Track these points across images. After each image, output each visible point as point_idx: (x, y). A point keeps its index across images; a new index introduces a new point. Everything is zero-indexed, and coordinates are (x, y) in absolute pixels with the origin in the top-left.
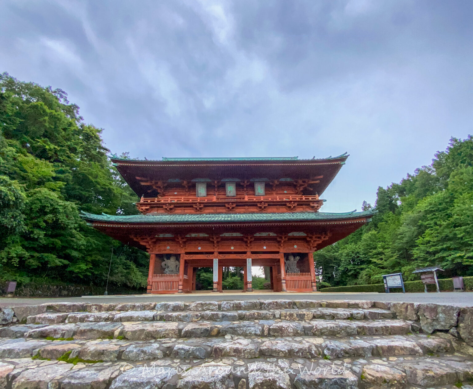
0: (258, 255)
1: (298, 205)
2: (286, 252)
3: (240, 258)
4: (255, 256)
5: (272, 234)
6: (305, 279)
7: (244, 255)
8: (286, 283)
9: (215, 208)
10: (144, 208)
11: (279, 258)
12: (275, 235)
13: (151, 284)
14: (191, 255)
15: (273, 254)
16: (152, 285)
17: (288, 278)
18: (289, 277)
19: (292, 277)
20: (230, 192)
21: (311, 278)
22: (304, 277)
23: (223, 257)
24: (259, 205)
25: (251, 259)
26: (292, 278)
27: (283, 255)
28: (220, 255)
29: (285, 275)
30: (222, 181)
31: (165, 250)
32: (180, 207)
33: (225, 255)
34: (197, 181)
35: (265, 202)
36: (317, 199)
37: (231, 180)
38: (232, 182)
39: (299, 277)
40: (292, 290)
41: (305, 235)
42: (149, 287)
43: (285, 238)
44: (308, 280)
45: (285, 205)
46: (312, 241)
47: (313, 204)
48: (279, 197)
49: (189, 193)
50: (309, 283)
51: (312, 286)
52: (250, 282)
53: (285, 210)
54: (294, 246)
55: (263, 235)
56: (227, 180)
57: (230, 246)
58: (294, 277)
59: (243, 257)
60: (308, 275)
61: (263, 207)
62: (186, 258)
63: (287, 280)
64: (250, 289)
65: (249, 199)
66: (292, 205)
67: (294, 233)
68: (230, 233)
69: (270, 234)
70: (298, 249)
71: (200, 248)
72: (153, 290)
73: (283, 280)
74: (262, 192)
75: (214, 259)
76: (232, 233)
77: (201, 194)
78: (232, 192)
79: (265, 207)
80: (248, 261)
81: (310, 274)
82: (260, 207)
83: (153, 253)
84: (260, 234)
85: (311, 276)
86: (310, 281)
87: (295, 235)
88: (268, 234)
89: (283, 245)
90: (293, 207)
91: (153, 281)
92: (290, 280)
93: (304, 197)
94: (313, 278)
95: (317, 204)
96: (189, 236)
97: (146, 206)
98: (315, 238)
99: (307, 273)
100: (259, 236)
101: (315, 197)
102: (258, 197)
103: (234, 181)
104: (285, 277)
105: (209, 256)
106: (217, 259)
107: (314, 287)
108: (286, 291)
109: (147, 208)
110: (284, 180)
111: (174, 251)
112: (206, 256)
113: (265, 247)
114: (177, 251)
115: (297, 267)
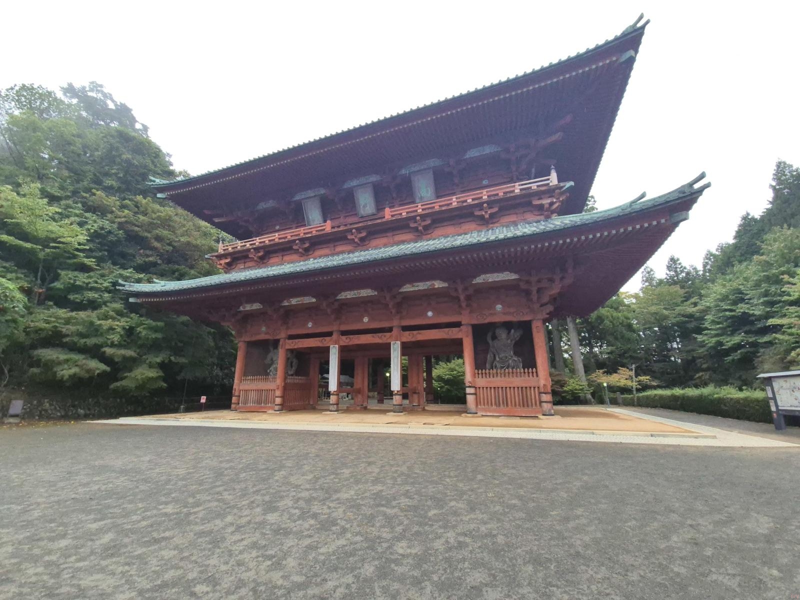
0: (415, 332)
1: (501, 210)
2: (475, 322)
3: (380, 341)
4: (408, 337)
5: (438, 284)
6: (524, 385)
7: (388, 334)
8: (475, 394)
10: (223, 262)
11: (459, 336)
12: (445, 285)
13: (237, 394)
14: (297, 341)
15: (446, 330)
16: (239, 396)
17: (481, 382)
18: (484, 380)
19: (492, 379)
20: (365, 206)
21: (538, 381)
22: (519, 380)
24: (412, 225)
25: (399, 343)
26: (490, 382)
27: (470, 329)
28: (344, 338)
29: (474, 376)
30: (346, 186)
31: (259, 334)
32: (275, 252)
33: (352, 336)
34: (303, 197)
35: (422, 216)
36: (551, 184)
37: (363, 180)
38: (365, 184)
39: (507, 379)
40: (490, 411)
41: (513, 276)
42: (234, 399)
43: (466, 289)
44: (530, 388)
45: (471, 215)
46: (534, 290)
47: (539, 199)
48: (457, 198)
49: (297, 223)
50: (533, 394)
51: (541, 402)
52: (398, 391)
53: (473, 225)
54: (495, 309)
55: (421, 288)
56: (354, 183)
57: (362, 317)
58: (495, 379)
59: (385, 339)
60: (531, 374)
61: (420, 228)
62: (288, 347)
63: (479, 388)
64: (397, 407)
65: (392, 216)
66: (486, 212)
67: (488, 275)
68: (356, 292)
69: (435, 285)
70: (504, 314)
71: (310, 325)
72: (240, 405)
73: (470, 387)
74: (429, 195)
75: (331, 346)
76: (359, 291)
77: (314, 221)
78: (368, 208)
79: (426, 228)
80: (394, 348)
81: (537, 372)
82: (416, 229)
83: (242, 340)
84: (413, 286)
85: (537, 376)
86: (536, 389)
87: (490, 281)
88: (431, 285)
89: (467, 306)
90: (487, 216)
91: (241, 388)
92: (487, 388)
93: (519, 185)
94: (542, 382)
95: (549, 197)
96: (287, 304)
97: (226, 258)
98: (539, 281)
99: (528, 370)
100: (412, 290)
101: (548, 179)
102: (410, 208)
103: (368, 181)
104: (474, 381)
105: (325, 340)
106: (337, 346)
107: (544, 405)
108: (476, 413)
109: (227, 261)
110: (477, 154)
111: (271, 334)
112: (319, 341)
113: (430, 314)
114: (275, 333)
115: (515, 354)
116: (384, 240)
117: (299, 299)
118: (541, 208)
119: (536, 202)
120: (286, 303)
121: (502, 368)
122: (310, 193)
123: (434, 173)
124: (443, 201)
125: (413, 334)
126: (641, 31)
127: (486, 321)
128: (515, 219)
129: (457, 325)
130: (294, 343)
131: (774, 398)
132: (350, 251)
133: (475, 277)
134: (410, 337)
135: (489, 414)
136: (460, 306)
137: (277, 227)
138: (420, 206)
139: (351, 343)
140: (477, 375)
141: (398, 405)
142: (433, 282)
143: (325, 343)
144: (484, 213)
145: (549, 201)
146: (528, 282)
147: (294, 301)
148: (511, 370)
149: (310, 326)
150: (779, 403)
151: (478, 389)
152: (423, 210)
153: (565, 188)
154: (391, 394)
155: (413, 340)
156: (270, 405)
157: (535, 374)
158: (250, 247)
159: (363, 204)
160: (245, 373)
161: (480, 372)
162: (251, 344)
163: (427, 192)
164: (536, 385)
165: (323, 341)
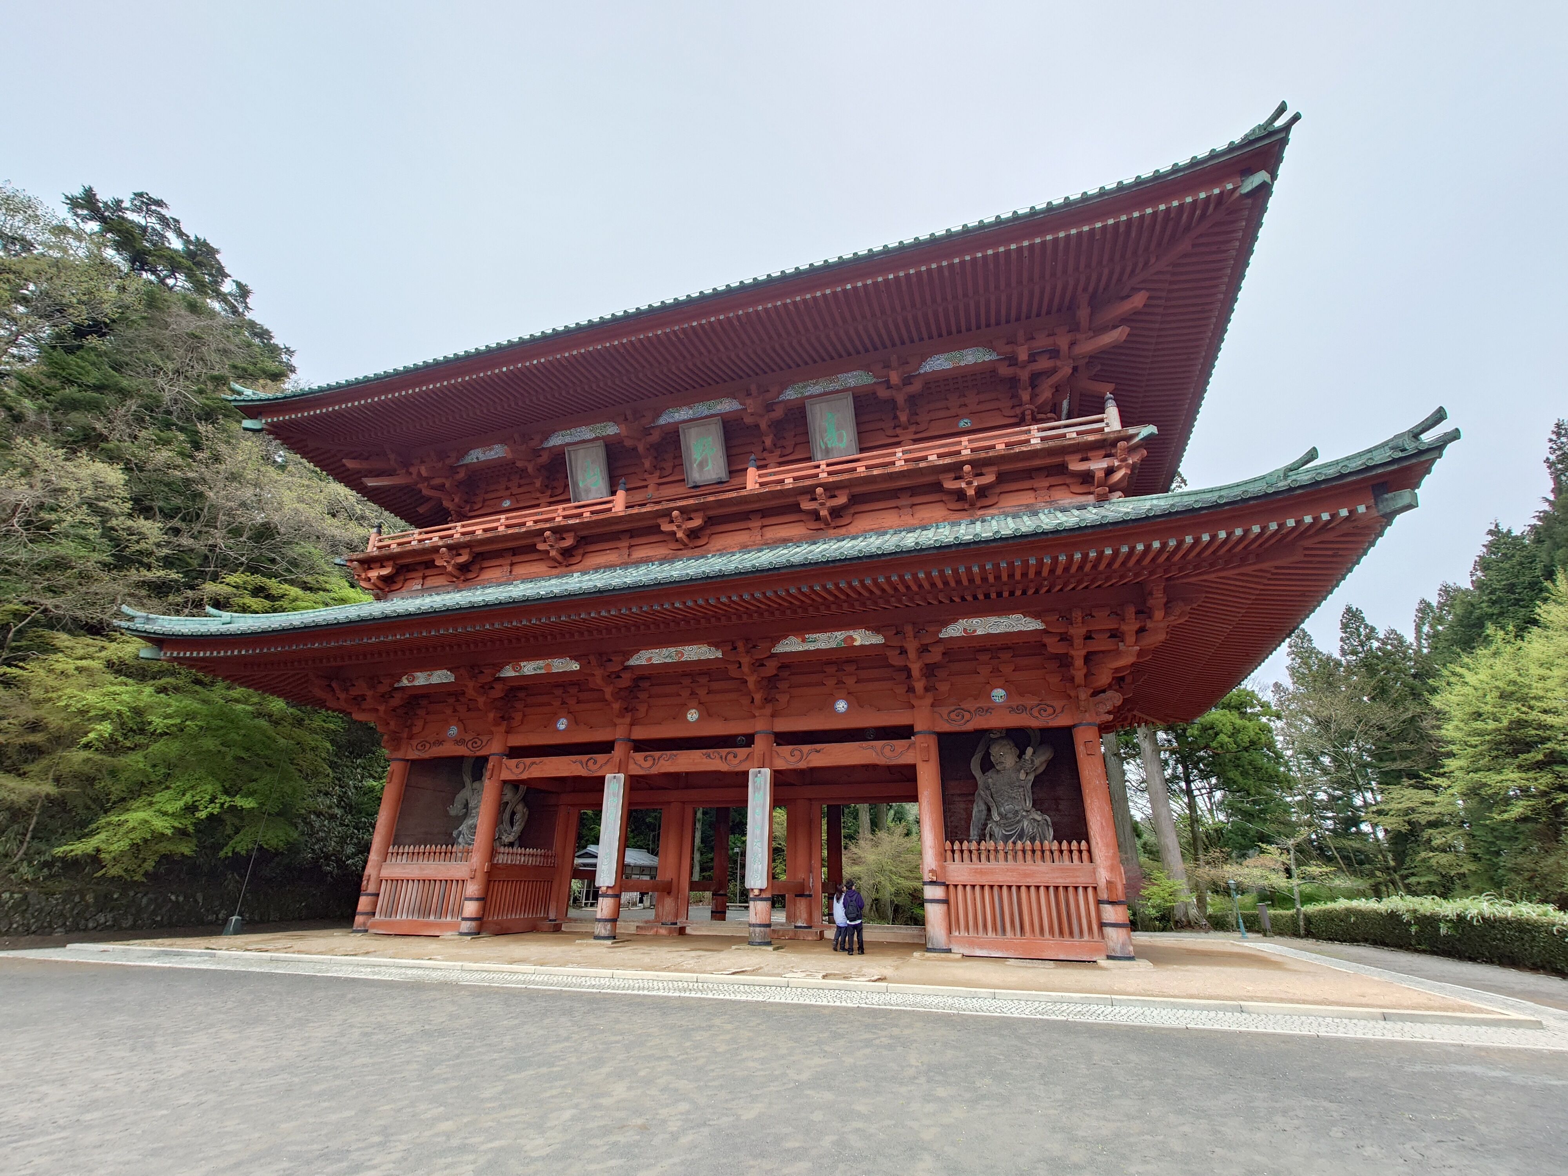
0: (806, 748)
1: (1002, 478)
2: (946, 727)
3: (723, 767)
4: (789, 758)
5: (861, 638)
6: (1061, 882)
7: (742, 752)
8: (946, 902)
9: (625, 543)
10: (374, 574)
11: (907, 759)
12: (877, 639)
13: (371, 889)
14: (528, 761)
15: (879, 744)
16: (378, 895)
17: (959, 871)
18: (967, 866)
19: (984, 865)
20: (702, 465)
21: (1094, 871)
22: (1049, 870)
23: (651, 762)
24: (806, 505)
25: (767, 772)
26: (981, 872)
27: (932, 744)
28: (639, 756)
29: (942, 856)
30: (664, 420)
31: (440, 743)
32: (498, 554)
33: (657, 754)
34: (568, 439)
35: (827, 487)
36: (1107, 430)
37: (702, 409)
38: (707, 417)
39: (1020, 865)
40: (981, 946)
41: (1031, 625)
42: (364, 903)
43: (924, 649)
44: (1076, 888)
45: (937, 487)
46: (1078, 654)
47: (1083, 460)
48: (904, 452)
49: (551, 497)
50: (1083, 903)
51: (1102, 925)
52: (761, 890)
53: (939, 511)
54: (989, 696)
55: (822, 646)
56: (683, 414)
57: (684, 708)
58: (993, 864)
59: (736, 761)
60: (1075, 855)
61: (824, 513)
62: (506, 775)
63: (956, 886)
64: (758, 929)
65: (762, 485)
66: (969, 483)
67: (975, 621)
68: (672, 649)
69: (854, 640)
70: (1012, 709)
71: (562, 724)
72: (377, 916)
73: (932, 883)
74: (843, 445)
75: (608, 776)
76: (680, 649)
77: (588, 491)
78: (710, 467)
79: (836, 513)
80: (754, 782)
81: (1089, 851)
82: (815, 515)
83: (400, 755)
84: (804, 641)
85: (1091, 860)
86: (1090, 891)
87: (979, 632)
88: (845, 640)
89: (927, 689)
90: (971, 492)
91: (385, 873)
92: (973, 886)
93: (1039, 430)
94: (1103, 876)
95: (1106, 456)
96: (512, 674)
97: (382, 567)
98: (1088, 637)
99: (1070, 843)
100: (801, 649)
101: (1102, 420)
102: (803, 469)
103: (712, 412)
104: (943, 868)
105: (595, 762)
106: (622, 776)
107: (1109, 931)
108: (949, 951)
109: (385, 572)
110: (948, 365)
111: (470, 744)
112: (581, 763)
113: (841, 706)
114: (479, 743)
115: (1037, 804)
116: (743, 537)
117: (541, 663)
118: (1087, 478)
119: (1076, 466)
120: (508, 672)
121: (1006, 839)
122: (586, 433)
123: (856, 398)
124: (876, 457)
125: (801, 751)
126: (1283, 135)
127: (969, 727)
128: (1032, 501)
129: (905, 732)
130: (521, 766)
132: (665, 558)
133: (945, 624)
134: (792, 759)
135: (978, 953)
136: (911, 690)
137: (507, 504)
138: (823, 467)
139: (654, 771)
140: (949, 853)
141: (760, 925)
142: (851, 633)
143: (594, 767)
144: (963, 485)
145: (1104, 464)
146: (1065, 638)
147: (529, 668)
148: (1028, 842)
149: (562, 727)
151: (951, 888)
152: (830, 473)
153: (1137, 439)
154: (745, 896)
155: (802, 765)
156: (449, 918)
157: (1085, 855)
158: (440, 543)
159: (699, 459)
160: (396, 839)
161: (957, 846)
162: (416, 766)
163: (840, 439)
164: (1089, 881)
165: (591, 763)
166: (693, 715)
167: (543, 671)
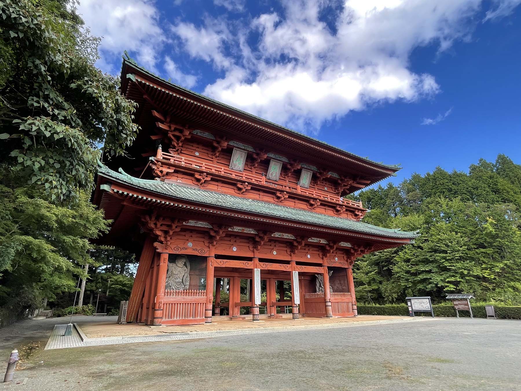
0: (303, 266)
1: (346, 210)
2: (329, 266)
3: (285, 270)
7: (289, 266)
9: (262, 194)
10: (165, 170)
12: (326, 242)
13: (161, 308)
14: (225, 260)
15: (317, 267)
16: (163, 310)
17: (333, 299)
20: (272, 173)
21: (352, 298)
22: (346, 299)
23: (264, 266)
24: (312, 202)
25: (297, 272)
28: (261, 263)
29: (330, 296)
33: (267, 263)
37: (278, 157)
39: (341, 298)
41: (350, 246)
42: (157, 314)
45: (335, 208)
47: (357, 212)
51: (353, 310)
54: (335, 259)
55: (314, 241)
57: (273, 250)
62: (215, 265)
63: (333, 302)
65: (303, 192)
67: (343, 243)
68: (281, 234)
69: (321, 241)
72: (164, 319)
78: (274, 175)
80: (294, 275)
82: (311, 205)
88: (319, 241)
91: (166, 301)
93: (351, 202)
94: (354, 300)
96: (230, 230)
97: (169, 168)
99: (347, 293)
101: (359, 204)
103: (280, 159)
108: (332, 317)
109: (170, 171)
111: (200, 251)
112: (243, 263)
113: (309, 256)
114: (204, 251)
117: (241, 228)
122: (242, 146)
130: (222, 262)
131: (411, 306)
134: (302, 269)
136: (324, 255)
139: (266, 269)
143: (248, 266)
147: (237, 229)
149: (235, 250)
150: (413, 308)
155: (303, 271)
157: (351, 295)
163: (306, 182)
164: (351, 301)
165: (247, 264)
166: (275, 253)
167: (241, 231)
